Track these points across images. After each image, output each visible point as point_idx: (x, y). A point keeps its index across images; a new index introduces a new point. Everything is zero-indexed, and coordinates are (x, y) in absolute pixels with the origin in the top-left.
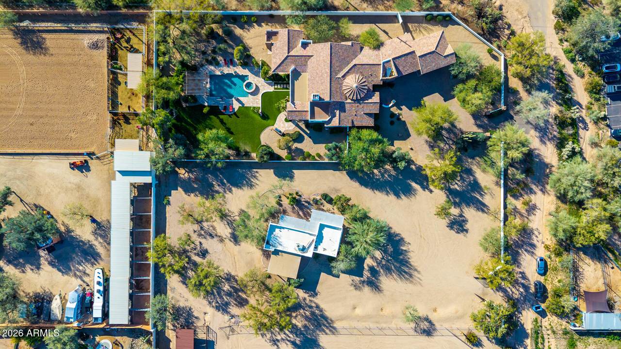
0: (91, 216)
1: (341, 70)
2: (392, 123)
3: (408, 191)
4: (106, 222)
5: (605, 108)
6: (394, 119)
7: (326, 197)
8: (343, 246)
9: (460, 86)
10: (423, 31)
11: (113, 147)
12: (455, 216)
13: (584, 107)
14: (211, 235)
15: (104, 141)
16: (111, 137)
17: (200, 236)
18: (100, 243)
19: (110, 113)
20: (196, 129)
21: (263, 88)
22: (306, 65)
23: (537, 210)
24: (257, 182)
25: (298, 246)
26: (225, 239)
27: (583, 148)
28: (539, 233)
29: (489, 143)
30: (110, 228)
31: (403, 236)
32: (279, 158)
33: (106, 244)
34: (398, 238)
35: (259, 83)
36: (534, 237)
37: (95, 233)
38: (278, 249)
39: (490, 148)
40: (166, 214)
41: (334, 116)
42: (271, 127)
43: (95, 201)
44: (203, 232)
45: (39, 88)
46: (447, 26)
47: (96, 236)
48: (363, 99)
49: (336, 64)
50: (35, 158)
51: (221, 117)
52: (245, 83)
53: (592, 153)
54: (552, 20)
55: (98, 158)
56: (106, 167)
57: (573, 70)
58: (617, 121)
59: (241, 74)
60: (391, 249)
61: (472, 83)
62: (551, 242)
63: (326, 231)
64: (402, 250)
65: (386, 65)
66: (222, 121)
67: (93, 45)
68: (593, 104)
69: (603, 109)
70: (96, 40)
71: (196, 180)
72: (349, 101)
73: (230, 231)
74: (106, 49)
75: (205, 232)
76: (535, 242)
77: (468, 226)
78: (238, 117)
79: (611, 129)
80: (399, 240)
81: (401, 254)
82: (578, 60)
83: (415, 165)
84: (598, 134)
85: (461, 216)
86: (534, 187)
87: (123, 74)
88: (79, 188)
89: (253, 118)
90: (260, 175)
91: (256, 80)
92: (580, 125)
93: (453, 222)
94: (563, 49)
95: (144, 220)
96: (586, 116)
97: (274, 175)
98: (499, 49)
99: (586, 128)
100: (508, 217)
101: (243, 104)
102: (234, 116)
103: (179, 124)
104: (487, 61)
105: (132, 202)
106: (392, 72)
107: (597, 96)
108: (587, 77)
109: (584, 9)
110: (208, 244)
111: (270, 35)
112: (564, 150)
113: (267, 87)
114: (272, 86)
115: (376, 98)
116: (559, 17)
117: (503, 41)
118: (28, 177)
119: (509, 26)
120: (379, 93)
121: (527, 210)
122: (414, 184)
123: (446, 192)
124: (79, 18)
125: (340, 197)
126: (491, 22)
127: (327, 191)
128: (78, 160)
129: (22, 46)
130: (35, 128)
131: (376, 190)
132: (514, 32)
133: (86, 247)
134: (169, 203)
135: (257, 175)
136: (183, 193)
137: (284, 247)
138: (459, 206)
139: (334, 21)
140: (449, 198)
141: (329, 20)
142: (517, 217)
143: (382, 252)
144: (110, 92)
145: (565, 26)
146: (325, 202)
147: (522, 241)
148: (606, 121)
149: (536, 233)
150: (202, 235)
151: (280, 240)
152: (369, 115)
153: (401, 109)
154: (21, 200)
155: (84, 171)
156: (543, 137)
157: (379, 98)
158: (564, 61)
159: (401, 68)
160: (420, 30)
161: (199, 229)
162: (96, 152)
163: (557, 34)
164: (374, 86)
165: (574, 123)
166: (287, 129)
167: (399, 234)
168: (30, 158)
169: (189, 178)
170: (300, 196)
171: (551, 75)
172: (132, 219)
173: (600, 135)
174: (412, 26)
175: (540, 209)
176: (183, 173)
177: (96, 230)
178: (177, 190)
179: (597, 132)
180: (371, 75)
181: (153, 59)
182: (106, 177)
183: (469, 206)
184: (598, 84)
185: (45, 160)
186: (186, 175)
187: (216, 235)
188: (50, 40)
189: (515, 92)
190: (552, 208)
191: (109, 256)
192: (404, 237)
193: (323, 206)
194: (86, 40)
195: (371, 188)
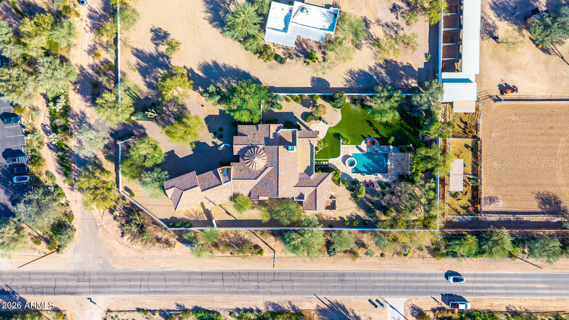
0: (498, 42)
1: (268, 174)
2: (221, 130)
3: (206, 68)
4: (484, 38)
5: (27, 143)
6: (219, 133)
7: (281, 60)
8: (265, 12)
9: (159, 161)
10: (193, 213)
11: (477, 107)
12: (162, 44)
13: (46, 145)
14: (388, 26)
15: (485, 113)
16: (479, 116)
17: (398, 25)
18: (490, 19)
19: (479, 138)
20: (401, 125)
21: (338, 162)
22: (300, 179)
23: (87, 50)
24: (345, 76)
25: (307, 12)
26: (374, 23)
27: (45, 107)
28: (85, 29)
29: (132, 109)
30: (481, 32)
31: (210, 26)
32: (325, 98)
33: (485, 18)
34: (215, 23)
35: (342, 166)
36: (90, 25)
37: (495, 28)
38: (326, 9)
39: (132, 105)
40: (429, 45)
41: (274, 134)
42: (332, 126)
43: (495, 56)
44: (395, 28)
45: (544, 161)
46: (172, 218)
47: (494, 25)
48: (248, 148)
49: (273, 179)
50: (549, 97)
51: (378, 136)
52: (355, 165)
53: (37, 102)
54: (75, 223)
55: (491, 97)
56: (484, 88)
57: (56, 179)
58: (15, 131)
59: (359, 174)
60: (222, 14)
61: (148, 164)
62: (73, 19)
63: (282, 26)
64: (211, 13)
65: (228, 179)
66: (377, 131)
67: (494, 200)
68: (37, 147)
69: (28, 142)
70: (491, 205)
71: (401, 77)
72: (261, 147)
73: (371, 30)
74: (483, 196)
75: (393, 29)
76: (89, 21)
77: (151, 35)
78: (362, 135)
79: (21, 124)
80: (213, 21)
81: (211, 9)
82: (51, 187)
83: (200, 91)
84: (32, 119)
85: (157, 45)
86: (90, 71)
87: (467, 174)
88: (509, 69)
89: (349, 135)
90: (342, 82)
91: (345, 169)
92: (49, 129)
93: (164, 39)
94: (66, 197)
95: (449, 40)
96: (44, 136)
97: (329, 82)
98: (124, 197)
99: (44, 126)
100: (114, 43)
101: (357, 147)
102: (366, 136)
103: (416, 130)
104: (134, 185)
105: (460, 56)
106: (222, 173)
107: (34, 154)
108: (44, 172)
109: (47, 233)
110: (390, 18)
111: (332, 206)
112: (64, 104)
113: (335, 163)
114: (330, 163)
115: (236, 149)
116: (69, 227)
117: (120, 204)
118: (556, 79)
119: (115, 218)
120: (234, 154)
121: (97, 49)
122: (201, 74)
123: (171, 67)
124: (508, 225)
125: (268, 59)
126: (131, 220)
127: (280, 66)
128: (510, 95)
129: (560, 200)
130: (548, 124)
131: (235, 69)
132: (110, 213)
133: (504, 15)
134: (426, 55)
135: (345, 83)
136: (413, 66)
137: (321, 12)
138: (159, 53)
139: (275, 219)
140: (168, 61)
141: (280, 219)
142: (106, 43)
143: (229, 10)
144: (479, 158)
145: (64, 219)
146: (282, 56)
147: (100, 21)
148: (25, 131)
149: (88, 29)
150: (396, 26)
151: (324, 18)
152: (242, 135)
153: (213, 142)
154: (562, 58)
155: (504, 86)
156: (83, 118)
157: (234, 150)
158: (64, 186)
159: (214, 176)
160: (196, 214)
161: (398, 31)
162: (492, 102)
163: (71, 211)
164: (239, 161)
165: (55, 129)
166: (317, 125)
167: (214, 27)
168: (554, 97)
169: (407, 79)
170: (305, 62)
171: (76, 174)
172: (460, 40)
173: (30, 118)
174: (204, 218)
175: (85, 51)
176: (413, 83)
177: (494, 31)
178: (419, 69)
179: (33, 121)
180: (241, 170)
181: (440, 188)
182: (484, 80)
183: (150, 55)
184: (33, 164)
185: (539, 95)
186: (410, 82)
187: (383, 26)
188: (534, 206)
189: (108, 158)
190: (73, 51)
191: (482, 6)
192: (209, 24)
193: (283, 52)
194: (500, 205)
195: (239, 70)
